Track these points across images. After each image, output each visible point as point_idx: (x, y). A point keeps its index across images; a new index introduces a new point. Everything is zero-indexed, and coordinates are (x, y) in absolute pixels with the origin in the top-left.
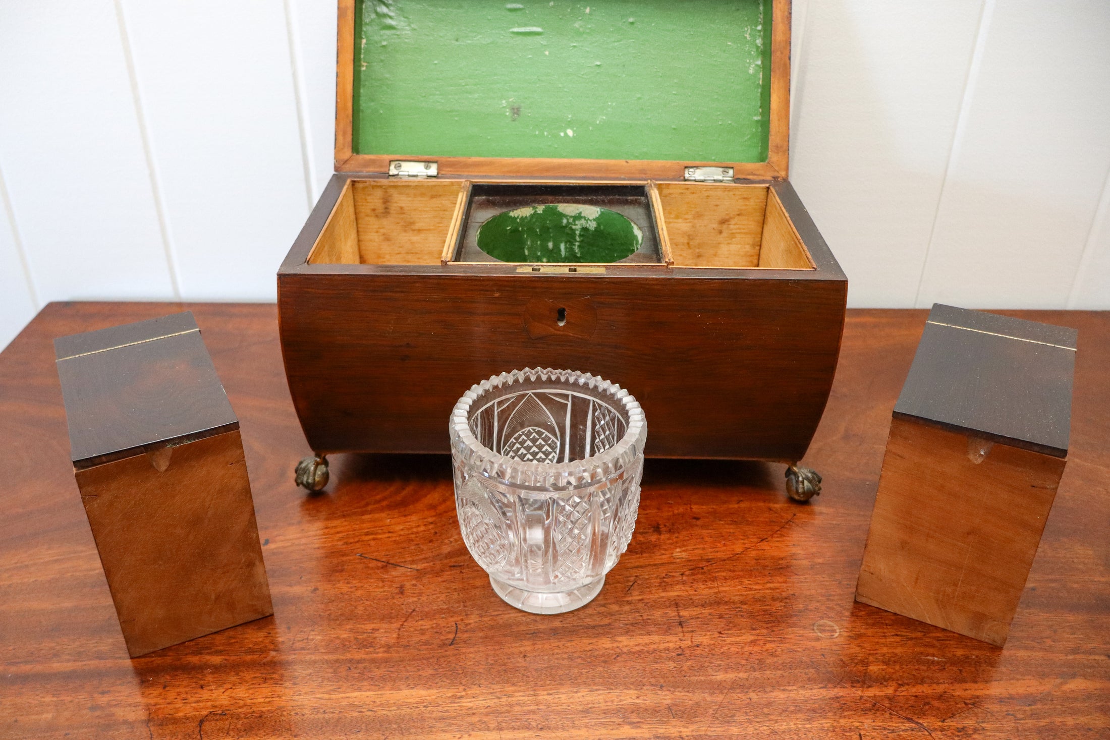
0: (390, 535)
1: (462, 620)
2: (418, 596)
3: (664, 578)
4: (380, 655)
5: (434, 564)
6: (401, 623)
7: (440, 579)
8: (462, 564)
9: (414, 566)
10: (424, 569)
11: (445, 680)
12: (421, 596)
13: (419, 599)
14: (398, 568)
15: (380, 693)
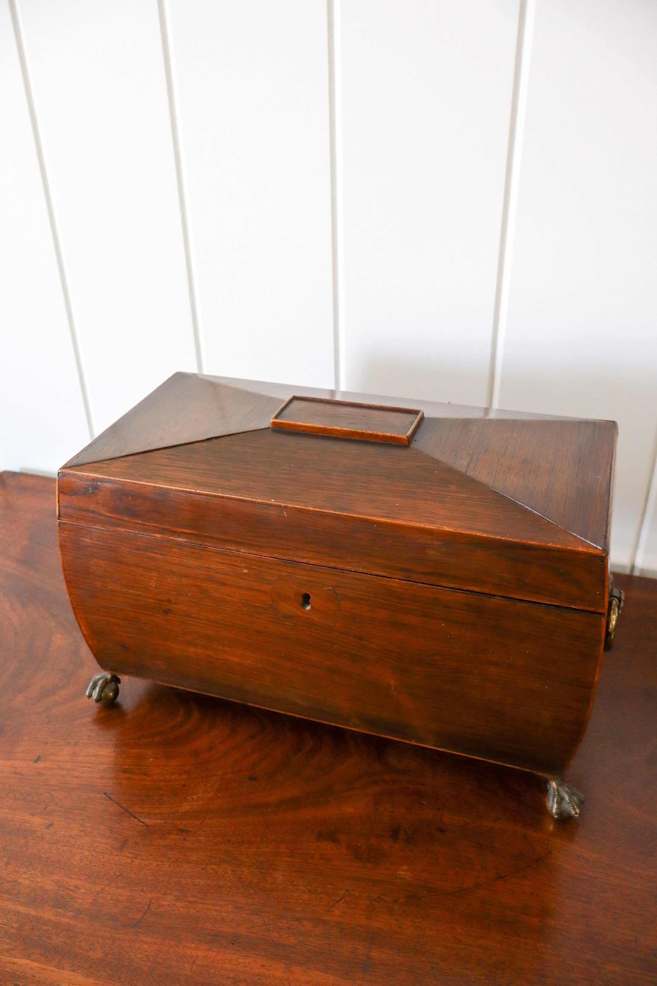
0: (145, 777)
1: (158, 899)
2: (133, 858)
3: (375, 900)
4: (67, 920)
5: (165, 823)
6: (102, 887)
7: (162, 842)
8: (190, 829)
9: (147, 821)
10: (154, 826)
11: (107, 969)
12: (136, 858)
13: (132, 862)
14: (132, 819)
15: (44, 967)
